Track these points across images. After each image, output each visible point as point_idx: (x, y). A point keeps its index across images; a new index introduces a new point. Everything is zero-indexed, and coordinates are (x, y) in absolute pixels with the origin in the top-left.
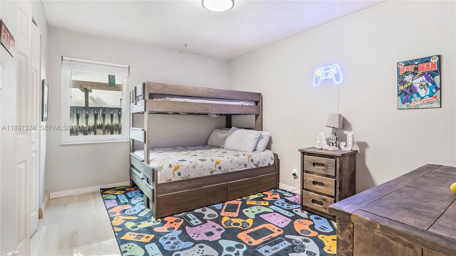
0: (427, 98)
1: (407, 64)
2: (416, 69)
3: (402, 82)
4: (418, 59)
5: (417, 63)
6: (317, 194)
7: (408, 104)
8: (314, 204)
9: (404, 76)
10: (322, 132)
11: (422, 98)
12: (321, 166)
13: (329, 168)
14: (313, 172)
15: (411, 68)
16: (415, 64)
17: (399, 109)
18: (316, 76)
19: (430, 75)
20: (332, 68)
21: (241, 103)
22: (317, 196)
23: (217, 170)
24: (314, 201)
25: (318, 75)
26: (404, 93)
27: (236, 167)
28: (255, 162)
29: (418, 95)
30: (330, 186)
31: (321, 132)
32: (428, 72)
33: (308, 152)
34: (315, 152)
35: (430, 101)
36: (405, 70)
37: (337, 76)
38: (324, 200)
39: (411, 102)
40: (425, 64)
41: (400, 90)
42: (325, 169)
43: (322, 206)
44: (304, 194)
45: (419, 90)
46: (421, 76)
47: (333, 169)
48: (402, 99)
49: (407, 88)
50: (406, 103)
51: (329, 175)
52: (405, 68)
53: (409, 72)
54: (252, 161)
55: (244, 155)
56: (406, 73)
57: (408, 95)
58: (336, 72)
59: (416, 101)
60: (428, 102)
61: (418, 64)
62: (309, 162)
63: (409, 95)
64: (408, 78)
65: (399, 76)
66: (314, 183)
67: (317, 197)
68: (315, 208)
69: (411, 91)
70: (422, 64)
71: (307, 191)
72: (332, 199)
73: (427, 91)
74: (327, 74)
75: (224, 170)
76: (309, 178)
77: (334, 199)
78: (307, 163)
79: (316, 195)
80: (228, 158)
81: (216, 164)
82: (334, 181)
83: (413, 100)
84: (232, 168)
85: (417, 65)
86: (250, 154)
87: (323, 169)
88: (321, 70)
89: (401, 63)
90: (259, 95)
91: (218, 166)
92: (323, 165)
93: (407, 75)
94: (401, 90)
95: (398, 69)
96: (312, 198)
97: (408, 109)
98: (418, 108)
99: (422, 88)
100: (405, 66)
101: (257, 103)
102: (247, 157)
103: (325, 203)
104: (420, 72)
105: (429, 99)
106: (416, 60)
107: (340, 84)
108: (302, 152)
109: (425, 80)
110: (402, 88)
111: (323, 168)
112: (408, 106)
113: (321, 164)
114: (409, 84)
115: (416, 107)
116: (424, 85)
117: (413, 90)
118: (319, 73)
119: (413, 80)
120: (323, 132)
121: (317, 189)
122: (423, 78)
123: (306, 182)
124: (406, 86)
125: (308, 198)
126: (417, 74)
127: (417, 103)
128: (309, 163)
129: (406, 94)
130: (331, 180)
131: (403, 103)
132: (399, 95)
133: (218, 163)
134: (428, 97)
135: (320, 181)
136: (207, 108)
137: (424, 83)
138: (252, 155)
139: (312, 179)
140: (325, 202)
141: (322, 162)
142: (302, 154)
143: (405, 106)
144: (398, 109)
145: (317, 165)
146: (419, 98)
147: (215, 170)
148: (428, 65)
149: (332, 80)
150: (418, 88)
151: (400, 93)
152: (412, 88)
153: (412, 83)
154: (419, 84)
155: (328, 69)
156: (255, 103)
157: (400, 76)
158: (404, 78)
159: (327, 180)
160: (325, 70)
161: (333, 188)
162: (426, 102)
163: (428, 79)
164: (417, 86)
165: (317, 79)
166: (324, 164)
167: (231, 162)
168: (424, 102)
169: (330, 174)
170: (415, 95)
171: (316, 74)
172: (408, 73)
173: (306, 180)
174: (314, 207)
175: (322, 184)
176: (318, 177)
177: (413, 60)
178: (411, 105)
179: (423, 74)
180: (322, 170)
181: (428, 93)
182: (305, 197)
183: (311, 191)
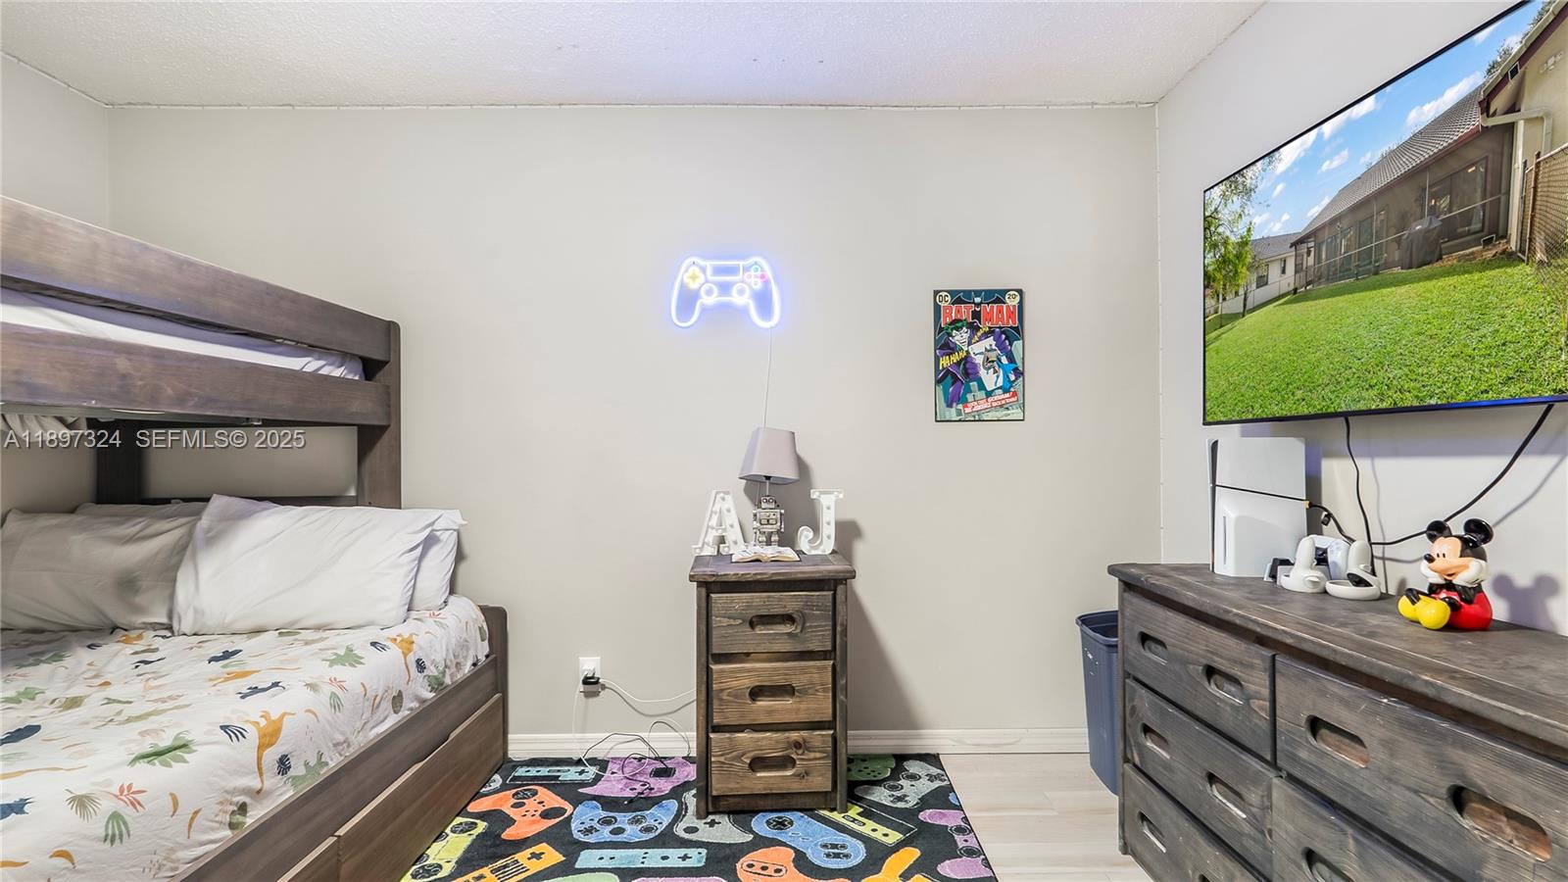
0: (999, 395)
1: (960, 298)
2: (976, 315)
3: (945, 347)
4: (981, 291)
5: (978, 300)
6: (768, 734)
7: (960, 406)
8: (759, 775)
9: (950, 331)
10: (726, 496)
11: (989, 394)
12: (780, 623)
13: (810, 627)
14: (748, 654)
15: (965, 312)
16: (973, 303)
17: (938, 419)
18: (683, 286)
19: (1004, 336)
20: (746, 269)
21: (309, 364)
22: (770, 739)
23: (272, 780)
24: (758, 763)
25: (693, 285)
26: (949, 376)
27: (359, 725)
28: (432, 668)
29: (982, 387)
30: (817, 691)
31: (723, 499)
32: (1000, 328)
33: (733, 579)
34: (759, 577)
35: (1003, 402)
36: (953, 315)
37: (763, 300)
38: (797, 745)
39: (965, 402)
40: (995, 306)
41: (941, 368)
42: (798, 631)
43: (789, 773)
44: (714, 750)
45: (982, 372)
46: (986, 335)
47: (825, 626)
48: (945, 391)
49: (958, 363)
50: (954, 405)
51: (811, 652)
52: (954, 307)
53: (961, 321)
54: (421, 666)
55: (374, 644)
56: (956, 324)
57: (959, 383)
58: (758, 285)
59: (976, 403)
60: (1001, 406)
61: (981, 303)
62: (735, 619)
63: (962, 383)
64: (960, 337)
65: (939, 329)
66: (756, 693)
67: (769, 743)
68: (765, 789)
69: (967, 374)
70: (988, 304)
71: (728, 735)
72: (824, 733)
73: (998, 377)
74: (725, 288)
75: (306, 764)
76: (735, 677)
77: (831, 732)
78: (725, 622)
79: (764, 738)
80: (312, 687)
81: (261, 747)
82: (830, 669)
83: (970, 397)
84: (341, 738)
85: (978, 305)
86: (406, 636)
87: (789, 634)
88: (703, 270)
89: (943, 294)
90: (390, 331)
91: (272, 755)
92: (788, 619)
93: (957, 329)
94: (944, 368)
95: (937, 308)
96: (752, 754)
97: (960, 421)
98: (980, 421)
99: (989, 368)
100: (953, 304)
101: (371, 368)
102: (394, 652)
103: (802, 754)
104: (985, 327)
105: (1003, 396)
106: (978, 293)
107: (772, 328)
108: (701, 584)
109: (994, 347)
110: (945, 362)
111: (787, 628)
112: (959, 413)
113: (777, 615)
114: (963, 355)
115: (977, 418)
116: (993, 361)
117: (970, 371)
118: (694, 274)
119: (970, 344)
120: (729, 498)
121: (770, 712)
122: (990, 341)
123: (721, 700)
124: (955, 358)
125: (734, 759)
126: (978, 329)
127: (979, 408)
128: (732, 622)
129: (955, 379)
130: (818, 668)
131: (950, 405)
132: (938, 382)
133: (270, 735)
134: (1000, 391)
135: (779, 680)
136: (124, 377)
137: (993, 356)
138: (414, 638)
139: (747, 682)
140: (800, 752)
141: (785, 607)
142: (703, 591)
143: (952, 413)
144: (937, 421)
145: (763, 624)
146: (983, 392)
147: (259, 792)
148: (1000, 311)
149: (744, 310)
150: (982, 368)
151: (943, 377)
152: (967, 366)
153: (968, 352)
154: (982, 356)
155: (733, 271)
156: (360, 367)
157: (941, 329)
158: (950, 335)
159: (803, 671)
160: (718, 271)
161: (828, 692)
162: (996, 404)
163: (1000, 346)
164: (979, 360)
165: (688, 300)
166: (794, 616)
167: (336, 704)
168: (994, 404)
169: (814, 645)
170: (974, 385)
171: (686, 280)
172: (959, 325)
173: (722, 690)
174: (759, 787)
175: (786, 690)
176: (775, 669)
177: (971, 291)
178: (968, 410)
179: (991, 332)
180: (786, 637)
181: (1000, 383)
182: (722, 759)
183: (740, 728)
